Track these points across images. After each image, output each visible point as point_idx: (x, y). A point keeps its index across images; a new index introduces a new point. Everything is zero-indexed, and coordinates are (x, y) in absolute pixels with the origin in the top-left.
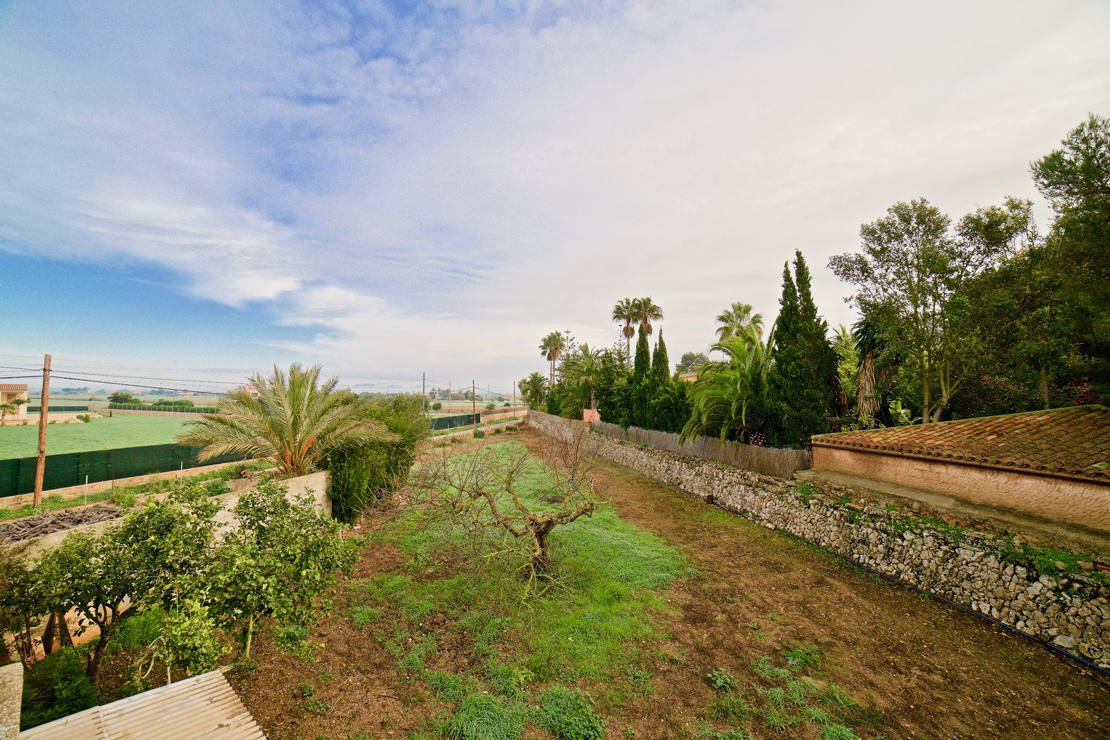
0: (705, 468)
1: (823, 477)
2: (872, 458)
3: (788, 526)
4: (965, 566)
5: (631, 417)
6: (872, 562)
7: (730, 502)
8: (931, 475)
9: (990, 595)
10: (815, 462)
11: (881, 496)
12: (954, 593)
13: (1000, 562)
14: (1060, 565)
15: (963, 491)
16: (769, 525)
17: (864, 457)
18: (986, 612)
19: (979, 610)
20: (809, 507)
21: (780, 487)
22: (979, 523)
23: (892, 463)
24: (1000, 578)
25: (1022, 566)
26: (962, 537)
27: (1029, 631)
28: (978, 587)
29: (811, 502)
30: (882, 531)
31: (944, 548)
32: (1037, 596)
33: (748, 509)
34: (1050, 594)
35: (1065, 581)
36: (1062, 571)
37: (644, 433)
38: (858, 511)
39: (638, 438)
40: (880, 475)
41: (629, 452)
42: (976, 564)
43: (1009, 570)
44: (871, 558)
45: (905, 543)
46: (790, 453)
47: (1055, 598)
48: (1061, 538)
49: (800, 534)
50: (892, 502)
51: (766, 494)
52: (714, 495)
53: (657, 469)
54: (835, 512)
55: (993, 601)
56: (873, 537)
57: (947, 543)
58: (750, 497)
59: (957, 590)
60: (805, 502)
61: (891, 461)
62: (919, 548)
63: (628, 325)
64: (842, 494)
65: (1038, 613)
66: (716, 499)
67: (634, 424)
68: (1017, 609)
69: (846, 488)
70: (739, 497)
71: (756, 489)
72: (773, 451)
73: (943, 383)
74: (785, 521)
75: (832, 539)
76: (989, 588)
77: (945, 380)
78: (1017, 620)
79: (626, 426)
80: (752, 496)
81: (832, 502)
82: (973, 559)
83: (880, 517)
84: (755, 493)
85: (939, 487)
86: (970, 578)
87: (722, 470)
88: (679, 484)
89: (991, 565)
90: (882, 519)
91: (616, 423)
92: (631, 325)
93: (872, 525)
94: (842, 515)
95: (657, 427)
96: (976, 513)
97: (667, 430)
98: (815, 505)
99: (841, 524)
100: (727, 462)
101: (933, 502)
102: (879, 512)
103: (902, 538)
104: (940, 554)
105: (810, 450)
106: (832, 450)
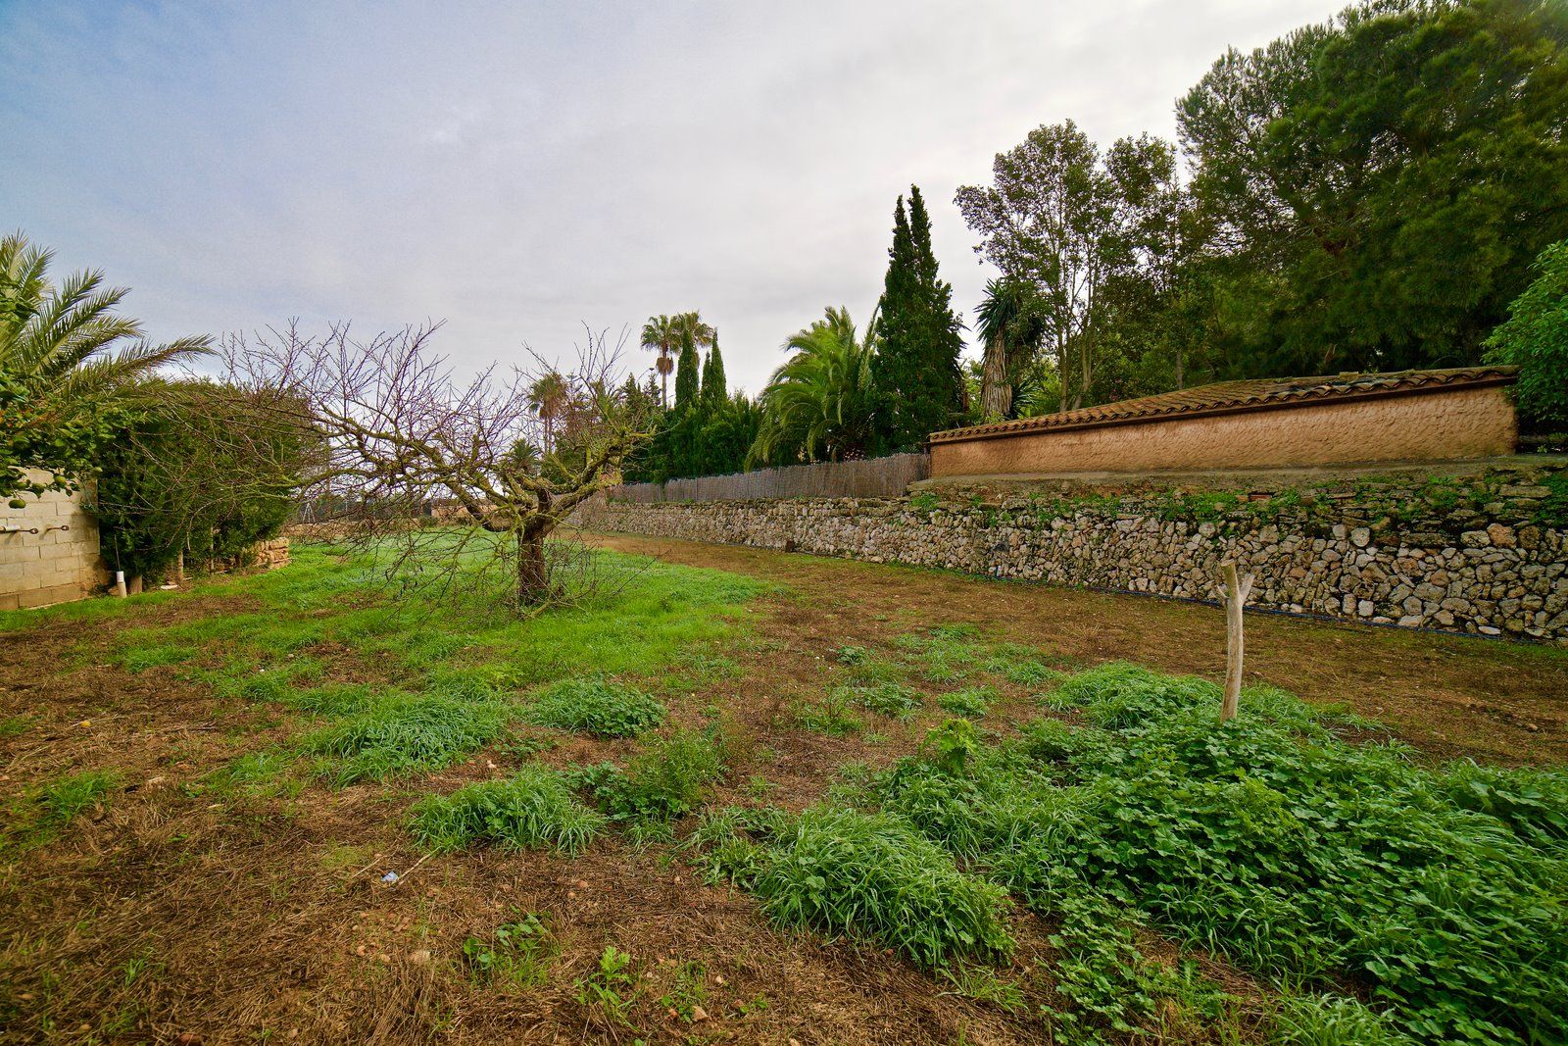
0: (782, 508)
1: (948, 480)
2: (1010, 443)
3: (901, 556)
4: (1123, 541)
5: (671, 466)
6: (1012, 571)
7: (819, 544)
8: (1081, 449)
9: (1149, 566)
10: (935, 467)
11: (1022, 485)
12: (1110, 578)
13: (1160, 524)
14: (1219, 506)
15: (1117, 460)
16: (876, 559)
17: (998, 445)
18: (1143, 588)
19: (1137, 588)
20: (930, 523)
21: (890, 506)
22: (1137, 487)
23: (1034, 445)
24: (1160, 543)
25: (1182, 520)
26: (1119, 506)
27: (1184, 595)
28: (1136, 561)
29: (932, 514)
30: (1025, 527)
31: (1100, 526)
32: (1195, 550)
33: (845, 547)
34: (1208, 544)
35: (1224, 522)
36: (1220, 513)
37: (688, 484)
38: (995, 510)
39: (682, 493)
40: (1020, 464)
41: (669, 515)
42: (1135, 534)
43: (1170, 530)
44: (1011, 565)
45: (1054, 534)
46: (903, 460)
47: (1213, 546)
48: (1219, 480)
49: (918, 561)
50: (1036, 489)
51: (869, 521)
52: (796, 540)
53: (711, 527)
54: (965, 519)
55: (1151, 573)
56: (1014, 539)
57: (1102, 520)
58: (848, 530)
59: (1113, 574)
60: (924, 517)
61: (1033, 442)
62: (1071, 535)
63: (665, 355)
64: (973, 494)
65: (1196, 570)
66: (799, 545)
67: (675, 476)
68: (1175, 573)
69: (979, 485)
70: (831, 534)
71: (857, 518)
72: (879, 462)
73: (1084, 362)
74: (897, 550)
75: (961, 556)
76: (1148, 558)
77: (1087, 359)
78: (1175, 585)
79: (664, 481)
80: (850, 527)
81: (960, 507)
82: (1132, 528)
83: (1022, 509)
84: (855, 524)
85: (1091, 461)
86: (1128, 554)
87: (807, 503)
88: (744, 540)
89: (1151, 530)
90: (1025, 512)
91: (648, 481)
92: (669, 355)
93: (1013, 523)
94: (973, 520)
95: (709, 471)
96: (1134, 477)
97: (724, 472)
98: (936, 517)
99: (973, 532)
100: (812, 494)
101: (1085, 478)
102: (1021, 503)
103: (1050, 529)
104: (1095, 534)
105: (929, 452)
106: (958, 446)
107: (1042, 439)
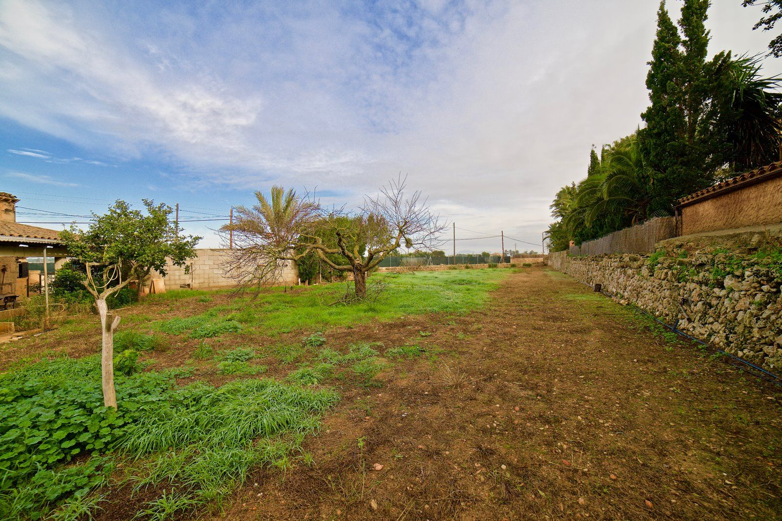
2: (732, 196)
3: (638, 301)
6: (690, 326)
7: (611, 287)
10: (684, 226)
11: (720, 240)
16: (623, 302)
17: (724, 200)
20: (653, 275)
21: (641, 260)
30: (704, 283)
33: (619, 291)
38: (687, 265)
44: (690, 321)
45: (723, 292)
46: (655, 223)
49: (644, 306)
50: (730, 243)
53: (585, 273)
54: (669, 273)
56: (695, 294)
61: (752, 193)
62: (737, 295)
64: (682, 250)
70: (616, 281)
71: (626, 269)
72: (645, 225)
74: (638, 296)
75: (664, 306)
80: (623, 276)
81: (669, 262)
83: (704, 265)
84: (625, 273)
88: (590, 281)
93: (696, 278)
94: (673, 275)
99: (672, 285)
102: (704, 259)
103: (721, 286)
104: (758, 298)
105: (680, 214)
106: (697, 206)
107: (761, 188)
